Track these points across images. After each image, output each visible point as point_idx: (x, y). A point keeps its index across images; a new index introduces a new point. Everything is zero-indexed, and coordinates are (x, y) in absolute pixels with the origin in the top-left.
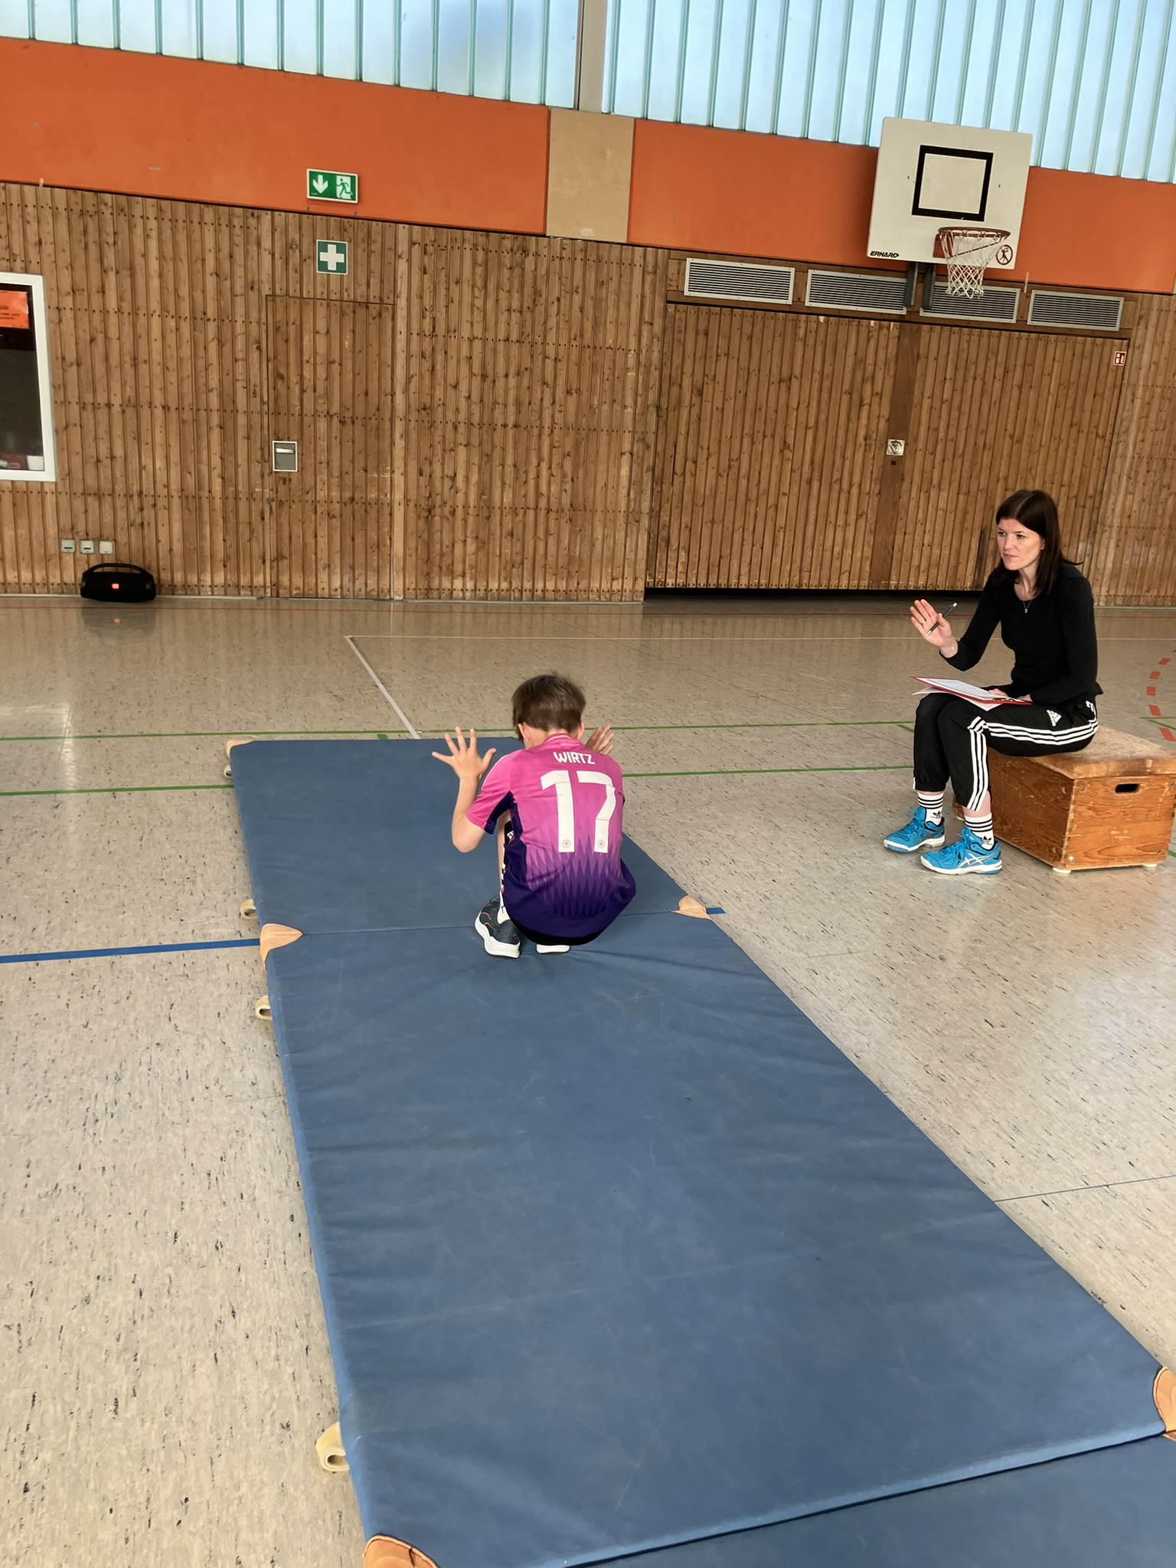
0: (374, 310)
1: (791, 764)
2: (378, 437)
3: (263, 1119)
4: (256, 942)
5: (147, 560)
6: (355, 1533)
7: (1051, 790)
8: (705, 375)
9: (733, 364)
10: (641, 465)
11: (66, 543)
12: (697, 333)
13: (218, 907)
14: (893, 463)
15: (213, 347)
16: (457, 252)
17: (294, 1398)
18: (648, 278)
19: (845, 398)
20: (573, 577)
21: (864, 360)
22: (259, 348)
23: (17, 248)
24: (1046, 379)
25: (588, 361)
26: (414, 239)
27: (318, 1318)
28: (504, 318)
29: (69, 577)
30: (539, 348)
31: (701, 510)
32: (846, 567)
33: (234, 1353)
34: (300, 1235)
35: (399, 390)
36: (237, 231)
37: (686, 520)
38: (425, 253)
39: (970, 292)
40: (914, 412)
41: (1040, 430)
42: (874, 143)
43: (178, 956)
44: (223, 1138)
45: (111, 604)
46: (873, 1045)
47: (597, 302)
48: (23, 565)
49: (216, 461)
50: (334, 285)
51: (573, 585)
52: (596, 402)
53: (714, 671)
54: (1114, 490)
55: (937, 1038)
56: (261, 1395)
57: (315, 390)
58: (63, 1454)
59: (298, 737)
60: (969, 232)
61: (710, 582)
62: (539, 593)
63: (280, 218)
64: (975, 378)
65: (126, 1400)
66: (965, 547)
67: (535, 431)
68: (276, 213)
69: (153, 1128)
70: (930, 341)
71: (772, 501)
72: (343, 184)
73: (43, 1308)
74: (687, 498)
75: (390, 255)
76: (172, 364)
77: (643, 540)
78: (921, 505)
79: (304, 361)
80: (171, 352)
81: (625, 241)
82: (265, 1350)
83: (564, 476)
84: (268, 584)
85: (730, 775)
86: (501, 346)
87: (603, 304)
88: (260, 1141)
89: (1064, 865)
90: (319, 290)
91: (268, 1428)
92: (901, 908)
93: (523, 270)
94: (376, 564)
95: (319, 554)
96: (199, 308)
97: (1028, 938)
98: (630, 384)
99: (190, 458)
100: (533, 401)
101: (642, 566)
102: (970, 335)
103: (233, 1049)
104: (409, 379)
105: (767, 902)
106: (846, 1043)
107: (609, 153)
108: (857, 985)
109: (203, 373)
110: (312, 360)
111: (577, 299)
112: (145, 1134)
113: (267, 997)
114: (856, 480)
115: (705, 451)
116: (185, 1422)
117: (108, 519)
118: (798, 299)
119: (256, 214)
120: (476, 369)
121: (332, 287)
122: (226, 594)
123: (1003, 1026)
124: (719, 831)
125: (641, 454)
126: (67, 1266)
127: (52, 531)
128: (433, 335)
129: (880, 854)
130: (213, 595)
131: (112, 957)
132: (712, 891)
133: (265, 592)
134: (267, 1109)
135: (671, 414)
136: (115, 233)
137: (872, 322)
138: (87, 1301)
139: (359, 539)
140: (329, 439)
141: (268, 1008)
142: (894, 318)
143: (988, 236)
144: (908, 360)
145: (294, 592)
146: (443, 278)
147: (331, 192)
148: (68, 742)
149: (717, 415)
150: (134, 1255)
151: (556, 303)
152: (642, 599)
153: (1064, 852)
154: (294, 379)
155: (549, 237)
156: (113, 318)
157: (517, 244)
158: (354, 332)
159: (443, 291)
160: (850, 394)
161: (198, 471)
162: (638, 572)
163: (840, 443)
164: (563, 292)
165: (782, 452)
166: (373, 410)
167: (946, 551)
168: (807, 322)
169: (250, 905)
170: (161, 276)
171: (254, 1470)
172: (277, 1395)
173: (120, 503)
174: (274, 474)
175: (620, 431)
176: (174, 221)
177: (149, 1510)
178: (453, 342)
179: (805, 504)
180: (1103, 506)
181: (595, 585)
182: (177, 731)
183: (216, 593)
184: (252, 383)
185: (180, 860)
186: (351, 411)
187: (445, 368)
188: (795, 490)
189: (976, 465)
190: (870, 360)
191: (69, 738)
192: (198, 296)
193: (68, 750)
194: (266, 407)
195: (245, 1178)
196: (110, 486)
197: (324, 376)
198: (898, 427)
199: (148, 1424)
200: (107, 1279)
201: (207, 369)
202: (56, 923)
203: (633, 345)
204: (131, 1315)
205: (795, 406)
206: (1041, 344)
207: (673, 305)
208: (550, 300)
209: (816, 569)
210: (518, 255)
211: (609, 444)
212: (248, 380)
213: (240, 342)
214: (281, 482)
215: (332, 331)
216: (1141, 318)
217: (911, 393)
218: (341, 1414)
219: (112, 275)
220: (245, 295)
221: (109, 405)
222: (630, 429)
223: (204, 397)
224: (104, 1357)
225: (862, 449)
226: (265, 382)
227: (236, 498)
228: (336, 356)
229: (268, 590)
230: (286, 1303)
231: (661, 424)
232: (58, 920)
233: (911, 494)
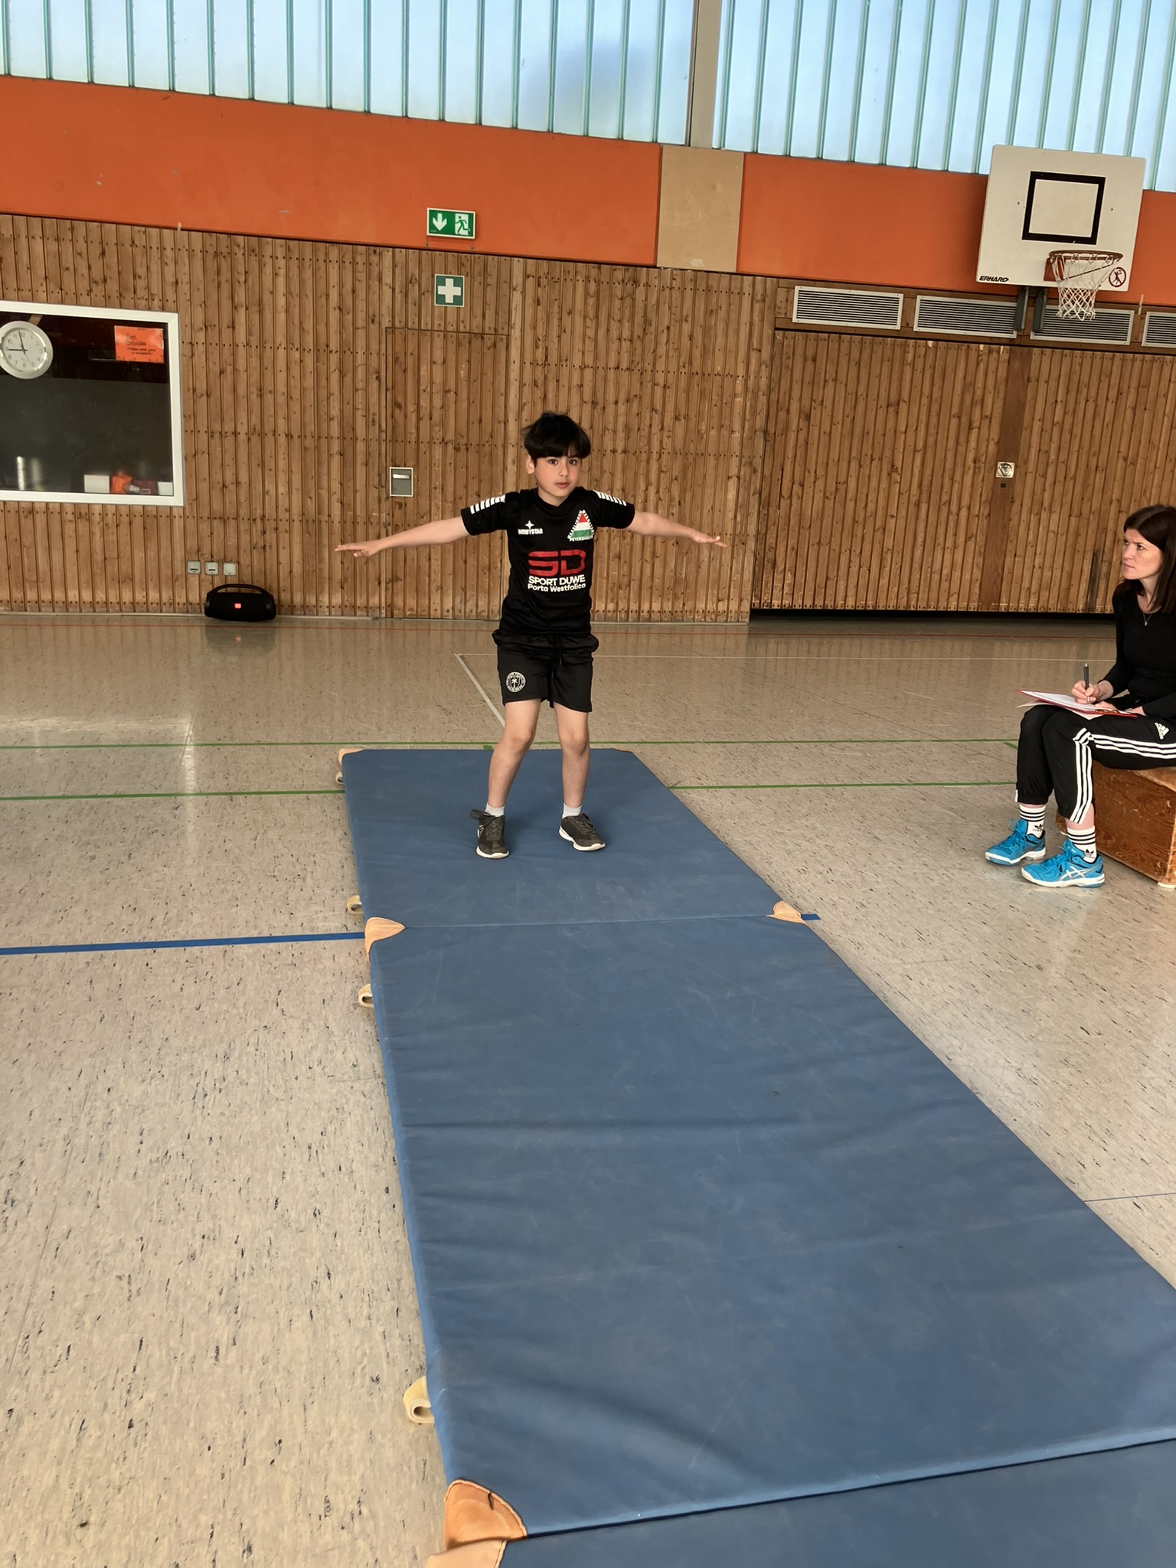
0: (489, 341)
1: (893, 778)
2: (491, 463)
3: (363, 1099)
4: (361, 935)
5: (268, 582)
6: (438, 1480)
7: (1156, 803)
8: (812, 400)
9: (841, 389)
10: (748, 489)
11: (191, 565)
12: (805, 360)
13: (326, 902)
14: (1003, 485)
15: (335, 377)
16: (569, 284)
17: (384, 1355)
18: (757, 306)
19: (954, 421)
20: (679, 598)
21: (973, 384)
22: (378, 378)
23: (156, 288)
24: (1161, 400)
25: (696, 388)
26: (528, 272)
27: (408, 1283)
28: (614, 346)
29: (194, 597)
30: (648, 376)
31: (808, 533)
32: (955, 589)
33: (329, 1312)
34: (394, 1206)
35: (512, 417)
36: (360, 267)
37: (792, 542)
38: (539, 285)
39: (1081, 314)
40: (1025, 434)
41: (1156, 450)
42: (984, 170)
43: (287, 947)
44: (323, 1114)
45: (233, 623)
46: (965, 1048)
47: (707, 330)
48: (151, 586)
49: (336, 486)
50: (452, 318)
51: (679, 606)
52: (704, 428)
53: (818, 689)
55: (1030, 1043)
56: (353, 1350)
57: (431, 418)
58: (166, 1395)
59: (408, 747)
60: (1080, 255)
61: (816, 603)
62: (645, 614)
63: (400, 254)
64: (1087, 401)
65: (227, 1348)
66: (1077, 570)
67: (644, 456)
68: (397, 250)
69: (258, 1103)
70: (1041, 363)
71: (879, 523)
72: (461, 221)
73: (150, 1260)
74: (794, 521)
75: (505, 287)
76: (296, 394)
77: (749, 562)
78: (1031, 527)
79: (421, 391)
80: (295, 382)
81: (734, 271)
82: (358, 1310)
83: (671, 499)
84: (383, 605)
85: (831, 788)
86: (611, 374)
87: (712, 332)
88: (358, 1118)
89: (1170, 880)
90: (437, 322)
91: (358, 1381)
92: (998, 919)
93: (634, 300)
94: (487, 587)
95: (433, 576)
96: (323, 340)
97: (1129, 950)
98: (737, 410)
99: (311, 484)
100: (642, 428)
101: (748, 587)
102: (1082, 357)
103: (336, 1032)
104: (521, 407)
105: (863, 910)
106: (938, 1046)
107: (719, 187)
108: (951, 991)
109: (325, 403)
110: (429, 389)
111: (686, 327)
112: (251, 1109)
113: (369, 985)
114: (965, 502)
115: (813, 474)
116: (281, 1371)
117: (232, 541)
118: (907, 325)
119: (378, 252)
120: (587, 396)
121: (449, 319)
122: (342, 615)
123: (1099, 1034)
124: (818, 841)
125: (747, 479)
126: (175, 1225)
127: (179, 553)
128: (546, 364)
129: (980, 867)
130: (330, 615)
131: (226, 947)
132: (808, 898)
133: (380, 613)
134: (367, 1089)
135: (778, 438)
136: (246, 272)
137: (982, 346)
138: (193, 1257)
139: (471, 561)
140: (444, 465)
141: (371, 995)
142: (1004, 341)
143: (1100, 259)
144: (1018, 381)
145: (408, 613)
146: (556, 309)
147: (449, 229)
148: (188, 749)
149: (824, 439)
150: (237, 1218)
151: (666, 331)
152: (747, 620)
153: (1169, 867)
154: (411, 408)
155: (660, 268)
156: (241, 351)
157: (628, 275)
158: (469, 362)
159: (555, 321)
160: (959, 417)
161: (319, 496)
162: (744, 593)
163: (949, 465)
164: (673, 322)
165: (889, 474)
166: (486, 437)
167: (1057, 573)
168: (915, 347)
169: (356, 900)
170: (287, 311)
171: (344, 1418)
172: (368, 1351)
173: (244, 526)
174: (390, 499)
175: (728, 455)
176: (301, 260)
177: (245, 1450)
178: (565, 370)
179: (913, 526)
181: (701, 606)
182: (291, 740)
183: (333, 613)
184: (372, 411)
185: (292, 859)
186: (465, 438)
187: (557, 396)
188: (903, 513)
189: (1088, 487)
190: (980, 384)
191: (190, 745)
192: (322, 329)
193: (189, 756)
194: (384, 435)
195: (343, 1152)
196: (234, 511)
197: (440, 405)
198: (1008, 450)
199: (246, 1371)
200: (212, 1238)
201: (328, 399)
202: (173, 913)
203: (741, 371)
204: (233, 1272)
205: (903, 430)
206: (1156, 366)
207: (781, 332)
208: (660, 329)
209: (924, 591)
210: (629, 285)
211: (717, 468)
212: (367, 409)
213: (361, 372)
214: (397, 506)
215: (448, 361)
217: (1021, 416)
218: (428, 1369)
219: (242, 311)
220: (367, 328)
221: (235, 434)
222: (738, 454)
223: (325, 425)
224: (207, 1308)
225: (971, 471)
226: (384, 410)
227: (355, 522)
228: (452, 386)
229: (383, 611)
230: (379, 1267)
231: (768, 448)
232: (176, 911)
233: (1021, 517)
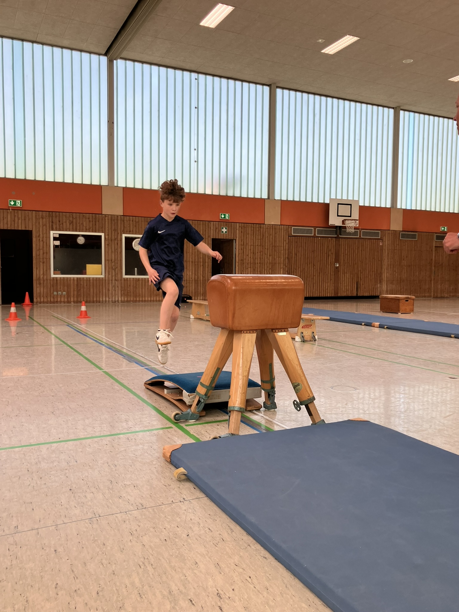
8: (297, 251)
9: (302, 248)
12: (295, 242)
16: (248, 228)
18: (285, 232)
19: (326, 255)
25: (274, 249)
26: (240, 226)
28: (257, 241)
30: (264, 247)
32: (329, 291)
38: (242, 229)
39: (352, 231)
40: (340, 257)
52: (275, 258)
54: (384, 272)
60: (349, 220)
63: (215, 223)
66: (353, 286)
67: (264, 264)
70: (342, 242)
71: (312, 277)
75: (235, 230)
78: (343, 276)
80: (193, 250)
81: (280, 224)
86: (257, 247)
87: (276, 238)
90: (222, 237)
93: (260, 231)
98: (282, 253)
99: (197, 272)
100: (263, 258)
102: (350, 240)
104: (239, 253)
107: (276, 208)
111: (271, 236)
114: (329, 272)
115: (298, 267)
118: (315, 234)
119: (210, 222)
120: (252, 252)
121: (224, 236)
125: (285, 268)
128: (243, 245)
135: (291, 259)
137: (330, 238)
142: (334, 237)
143: (352, 220)
144: (338, 246)
146: (245, 233)
147: (225, 217)
149: (300, 259)
155: (265, 224)
157: (259, 226)
159: (245, 236)
160: (327, 253)
161: (198, 275)
163: (325, 264)
164: (268, 235)
165: (313, 266)
167: (350, 287)
168: (317, 239)
175: (281, 264)
178: (247, 246)
179: (319, 277)
180: (382, 276)
187: (246, 251)
188: (317, 275)
190: (330, 247)
198: (337, 260)
203: (282, 245)
205: (316, 257)
206: (364, 242)
207: (290, 237)
208: (266, 237)
210: (259, 228)
211: (279, 266)
216: (384, 235)
217: (339, 253)
220: (208, 239)
223: (199, 259)
225: (330, 265)
227: (205, 280)
231: (289, 262)
233: (341, 274)
